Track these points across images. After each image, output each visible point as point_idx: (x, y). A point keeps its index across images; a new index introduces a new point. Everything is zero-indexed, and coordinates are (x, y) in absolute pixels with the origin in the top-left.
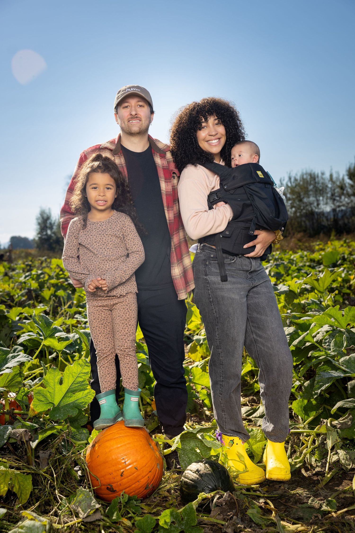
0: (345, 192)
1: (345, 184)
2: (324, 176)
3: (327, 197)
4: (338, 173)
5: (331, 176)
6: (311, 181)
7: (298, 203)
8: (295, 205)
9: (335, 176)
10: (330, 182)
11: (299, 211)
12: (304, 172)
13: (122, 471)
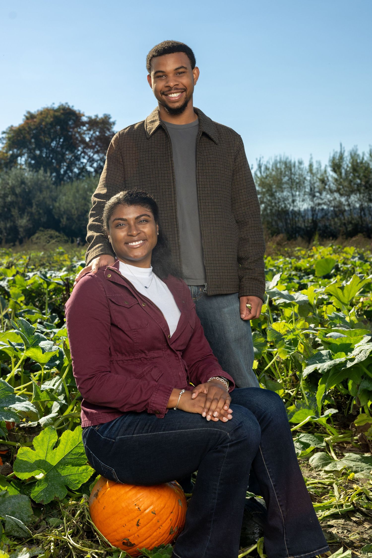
0: (327, 187)
1: (327, 177)
2: (302, 166)
3: (305, 191)
4: (319, 163)
5: (311, 166)
6: (285, 172)
7: (269, 198)
8: (265, 200)
9: (315, 166)
10: (309, 174)
11: (269, 208)
12: (278, 159)
13: (137, 519)
